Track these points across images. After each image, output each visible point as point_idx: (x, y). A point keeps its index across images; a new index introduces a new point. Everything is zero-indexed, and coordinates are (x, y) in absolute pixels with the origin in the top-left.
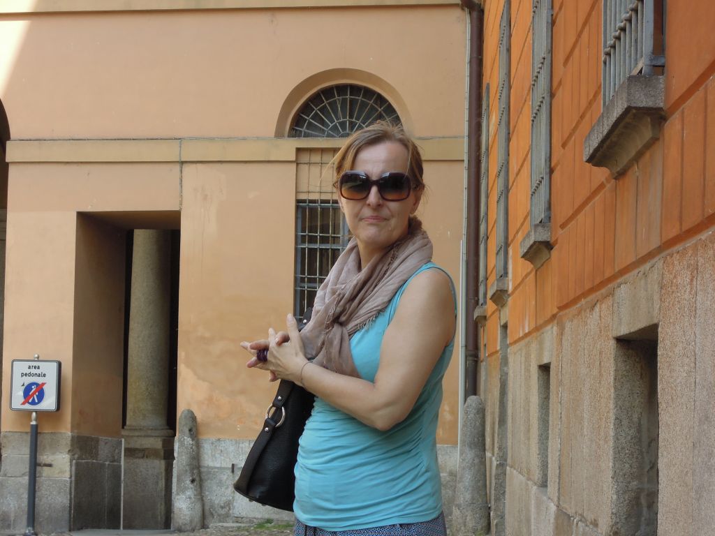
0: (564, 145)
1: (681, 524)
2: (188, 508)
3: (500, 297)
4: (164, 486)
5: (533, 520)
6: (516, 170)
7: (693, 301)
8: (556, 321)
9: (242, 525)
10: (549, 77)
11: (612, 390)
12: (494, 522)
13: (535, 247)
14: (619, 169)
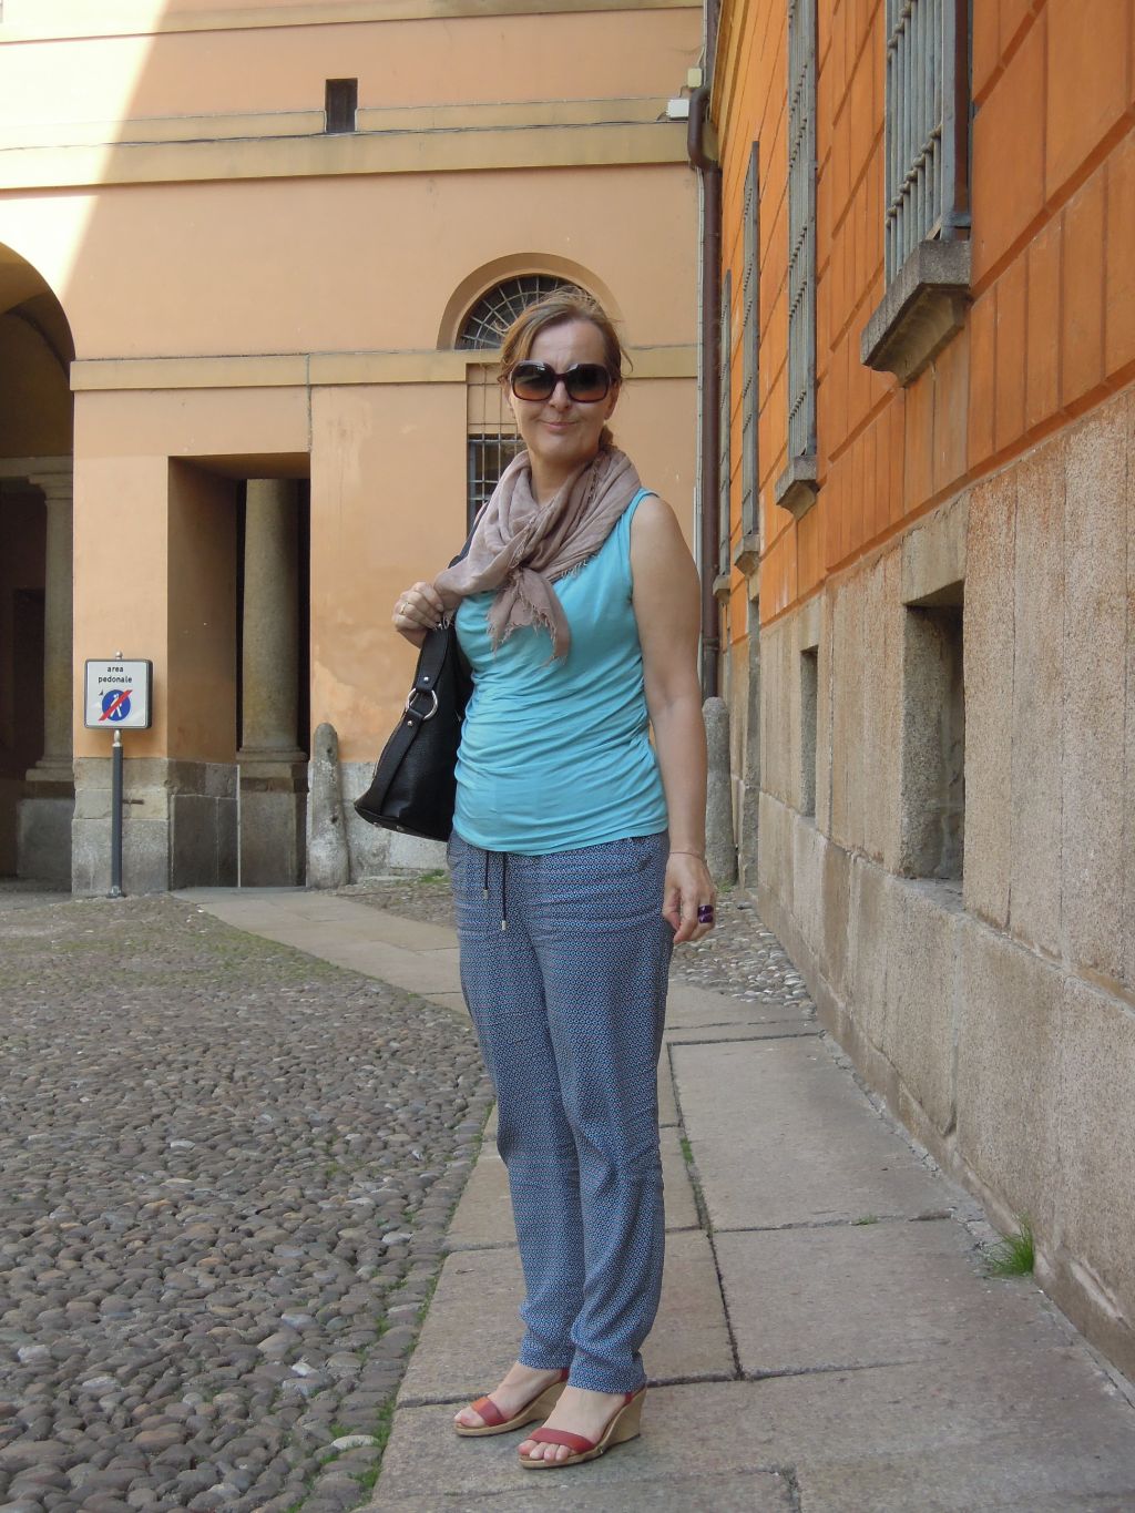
0: (834, 347)
1: (995, 849)
2: (328, 857)
3: (748, 562)
4: (295, 827)
5: (795, 861)
6: (768, 387)
7: (1011, 545)
8: (825, 589)
9: (402, 878)
10: (812, 255)
11: (902, 676)
12: (743, 868)
13: (795, 489)
14: (909, 372)
